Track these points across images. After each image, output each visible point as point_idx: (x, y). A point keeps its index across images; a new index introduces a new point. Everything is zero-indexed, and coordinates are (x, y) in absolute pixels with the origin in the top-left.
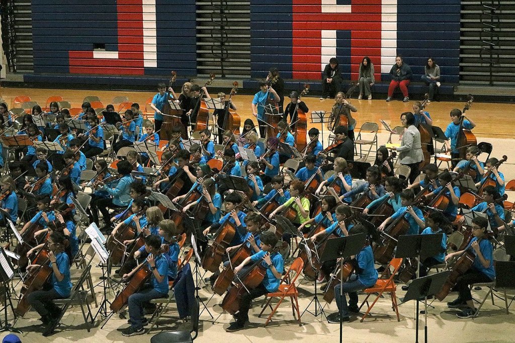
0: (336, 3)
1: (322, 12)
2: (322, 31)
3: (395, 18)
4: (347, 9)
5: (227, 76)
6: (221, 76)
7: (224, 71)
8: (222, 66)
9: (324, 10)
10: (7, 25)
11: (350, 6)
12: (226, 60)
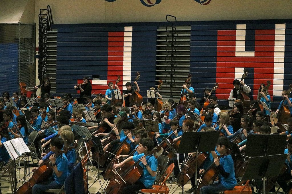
0: (245, 51)
1: (236, 56)
2: (235, 68)
3: (283, 60)
4: (252, 54)
5: (174, 96)
6: (170, 96)
7: (172, 94)
8: (171, 90)
9: (237, 55)
10: (42, 63)
11: (254, 52)
12: (174, 86)
